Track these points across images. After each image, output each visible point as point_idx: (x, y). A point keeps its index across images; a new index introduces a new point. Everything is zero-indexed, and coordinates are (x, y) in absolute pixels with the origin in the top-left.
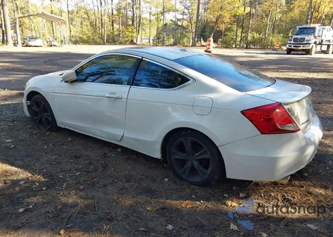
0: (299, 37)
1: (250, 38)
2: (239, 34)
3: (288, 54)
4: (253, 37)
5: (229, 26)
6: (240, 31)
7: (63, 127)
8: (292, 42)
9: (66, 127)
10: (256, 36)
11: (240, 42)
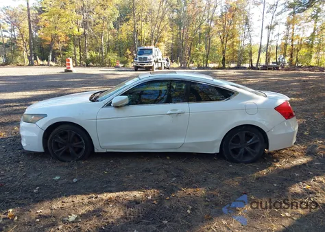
0: (142, 56)
1: (88, 57)
2: (78, 52)
3: (136, 70)
4: (91, 56)
5: (66, 45)
6: (78, 49)
7: (105, 151)
8: (138, 61)
9: (108, 150)
10: (94, 54)
11: (80, 60)
